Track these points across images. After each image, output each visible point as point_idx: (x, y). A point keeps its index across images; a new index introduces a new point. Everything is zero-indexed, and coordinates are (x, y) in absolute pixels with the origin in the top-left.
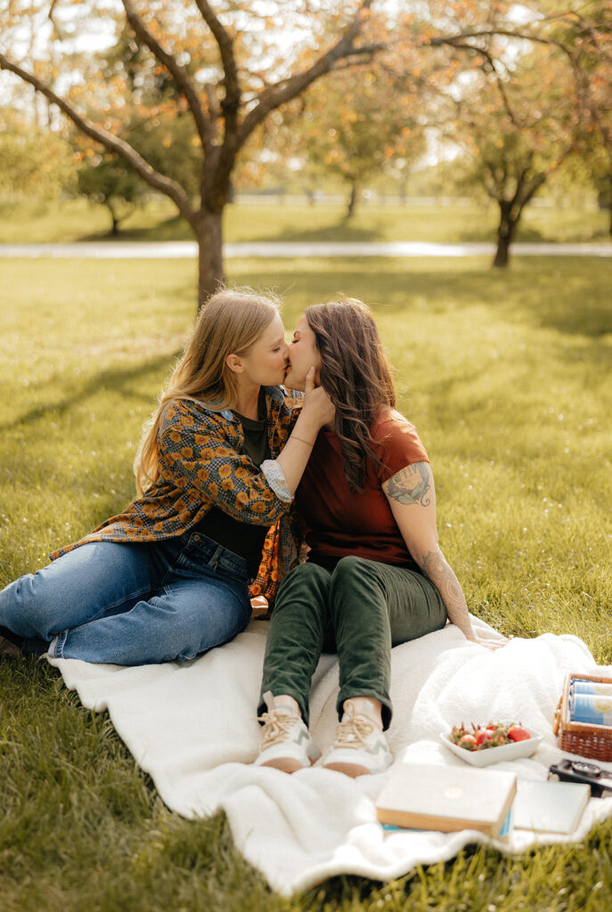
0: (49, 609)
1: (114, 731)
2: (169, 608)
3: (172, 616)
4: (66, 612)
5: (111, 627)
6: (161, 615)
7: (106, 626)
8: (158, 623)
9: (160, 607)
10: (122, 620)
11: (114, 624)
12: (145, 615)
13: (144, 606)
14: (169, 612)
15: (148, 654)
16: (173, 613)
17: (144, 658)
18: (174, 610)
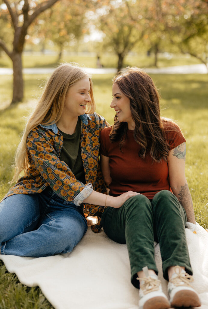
0: (2, 231)
1: (46, 299)
2: (59, 227)
3: (61, 230)
4: (9, 231)
5: (28, 238)
6: (55, 231)
7: (25, 237)
8: (53, 235)
9: (54, 226)
10: (34, 234)
11: (30, 236)
12: (46, 231)
13: (45, 226)
14: (59, 229)
15: (49, 251)
16: (61, 229)
17: (46, 253)
18: (62, 228)
